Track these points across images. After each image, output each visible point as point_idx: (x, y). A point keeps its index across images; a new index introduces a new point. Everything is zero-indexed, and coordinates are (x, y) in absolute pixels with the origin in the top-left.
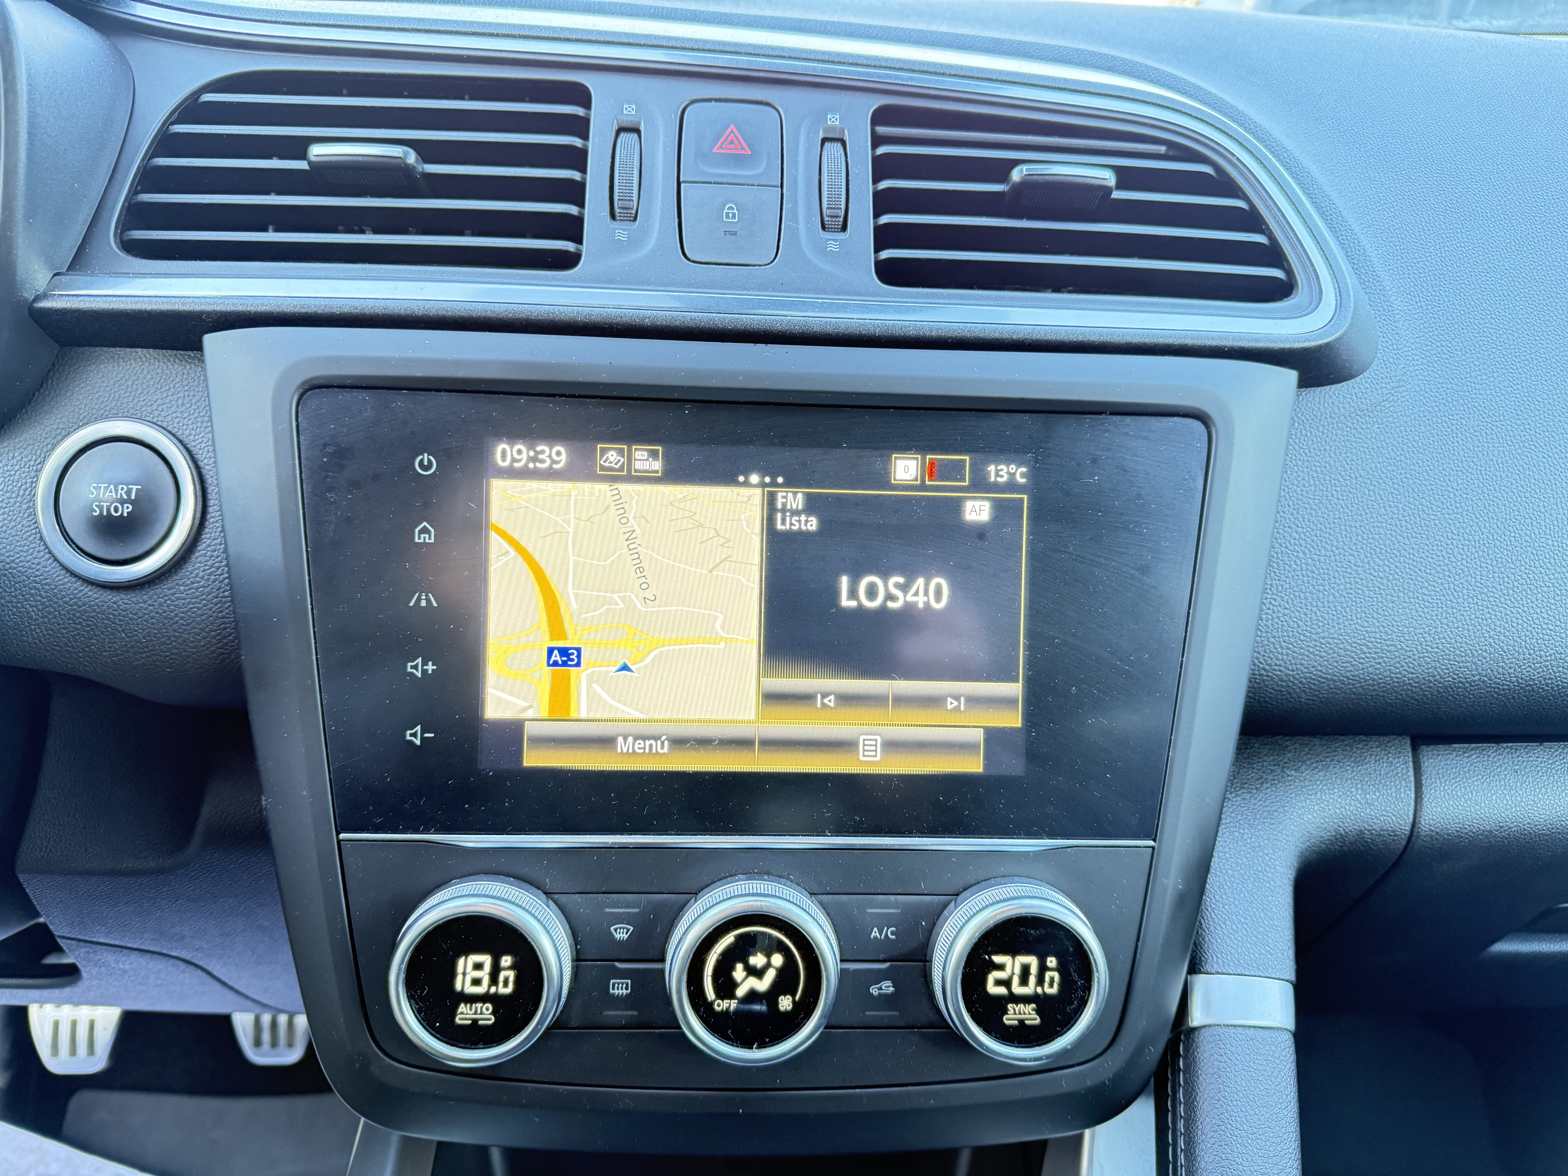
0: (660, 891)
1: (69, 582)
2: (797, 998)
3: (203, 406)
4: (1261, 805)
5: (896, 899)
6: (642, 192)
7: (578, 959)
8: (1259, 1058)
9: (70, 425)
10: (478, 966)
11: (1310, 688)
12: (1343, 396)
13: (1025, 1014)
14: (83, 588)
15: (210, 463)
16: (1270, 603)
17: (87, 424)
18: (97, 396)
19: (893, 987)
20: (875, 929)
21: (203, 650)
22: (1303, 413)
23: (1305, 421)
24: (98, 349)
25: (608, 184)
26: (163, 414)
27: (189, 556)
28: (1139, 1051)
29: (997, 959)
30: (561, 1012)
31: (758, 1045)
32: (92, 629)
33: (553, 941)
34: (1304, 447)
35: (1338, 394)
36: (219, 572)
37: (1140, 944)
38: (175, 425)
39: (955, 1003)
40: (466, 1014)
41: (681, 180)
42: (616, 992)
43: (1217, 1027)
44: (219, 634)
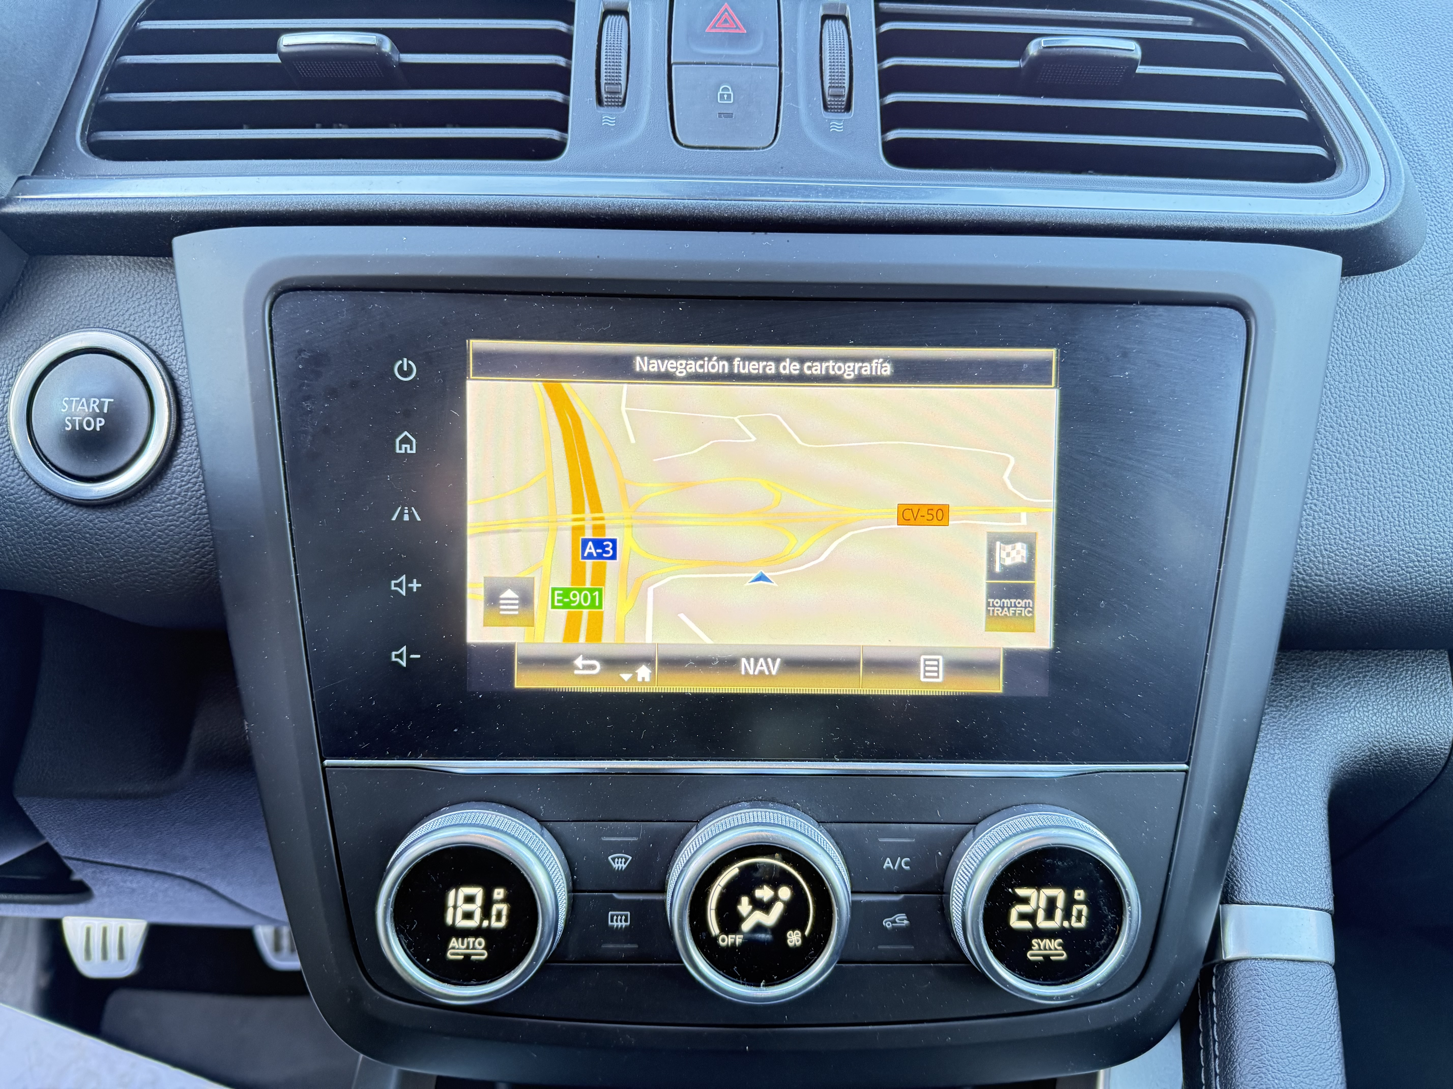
0: (659, 819)
1: (43, 500)
2: (807, 933)
3: (175, 315)
4: (1291, 724)
5: (910, 828)
6: (630, 76)
7: (574, 888)
8: (1300, 995)
9: (42, 337)
10: (470, 899)
11: (1352, 599)
12: (1389, 284)
13: (1050, 949)
14: (58, 506)
15: (185, 374)
16: (1311, 508)
17: (59, 335)
18: (68, 307)
19: (908, 919)
20: (888, 859)
21: (182, 570)
22: (1345, 303)
23: (1348, 312)
24: (68, 257)
25: (594, 68)
26: (135, 324)
27: (165, 472)
28: (1169, 987)
29: (1021, 892)
30: (558, 945)
31: (766, 982)
32: (69, 550)
33: (548, 874)
34: (1347, 340)
35: (1384, 282)
36: (196, 488)
37: (1171, 874)
38: (148, 335)
39: (976, 940)
40: (458, 949)
41: (672, 61)
42: (615, 924)
43: (1253, 961)
44: (198, 553)
